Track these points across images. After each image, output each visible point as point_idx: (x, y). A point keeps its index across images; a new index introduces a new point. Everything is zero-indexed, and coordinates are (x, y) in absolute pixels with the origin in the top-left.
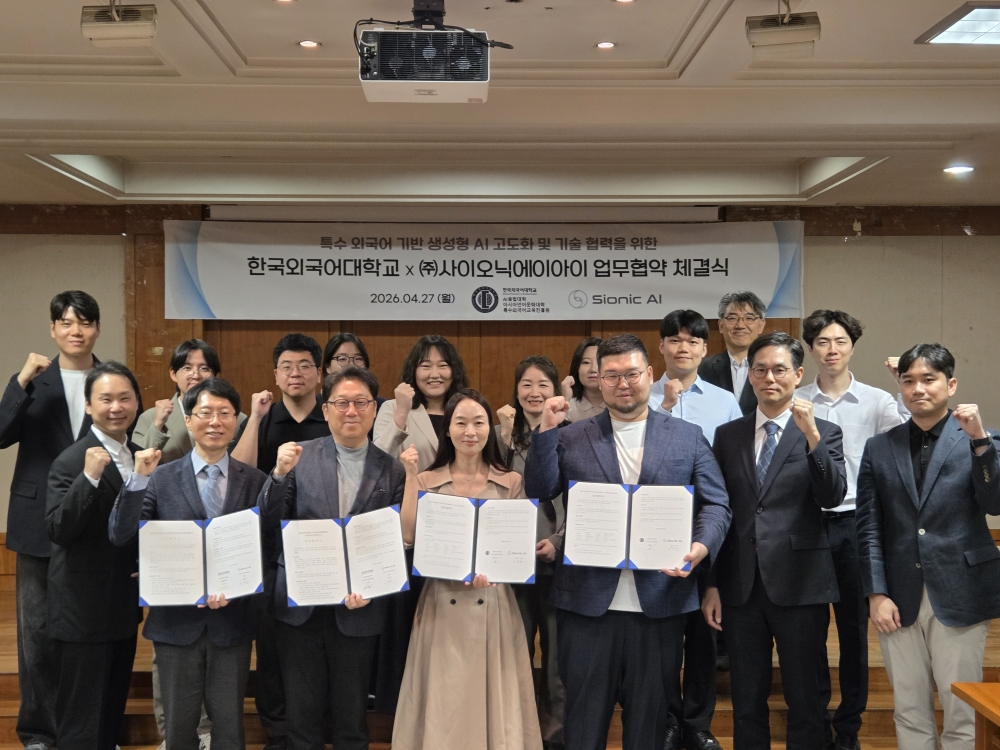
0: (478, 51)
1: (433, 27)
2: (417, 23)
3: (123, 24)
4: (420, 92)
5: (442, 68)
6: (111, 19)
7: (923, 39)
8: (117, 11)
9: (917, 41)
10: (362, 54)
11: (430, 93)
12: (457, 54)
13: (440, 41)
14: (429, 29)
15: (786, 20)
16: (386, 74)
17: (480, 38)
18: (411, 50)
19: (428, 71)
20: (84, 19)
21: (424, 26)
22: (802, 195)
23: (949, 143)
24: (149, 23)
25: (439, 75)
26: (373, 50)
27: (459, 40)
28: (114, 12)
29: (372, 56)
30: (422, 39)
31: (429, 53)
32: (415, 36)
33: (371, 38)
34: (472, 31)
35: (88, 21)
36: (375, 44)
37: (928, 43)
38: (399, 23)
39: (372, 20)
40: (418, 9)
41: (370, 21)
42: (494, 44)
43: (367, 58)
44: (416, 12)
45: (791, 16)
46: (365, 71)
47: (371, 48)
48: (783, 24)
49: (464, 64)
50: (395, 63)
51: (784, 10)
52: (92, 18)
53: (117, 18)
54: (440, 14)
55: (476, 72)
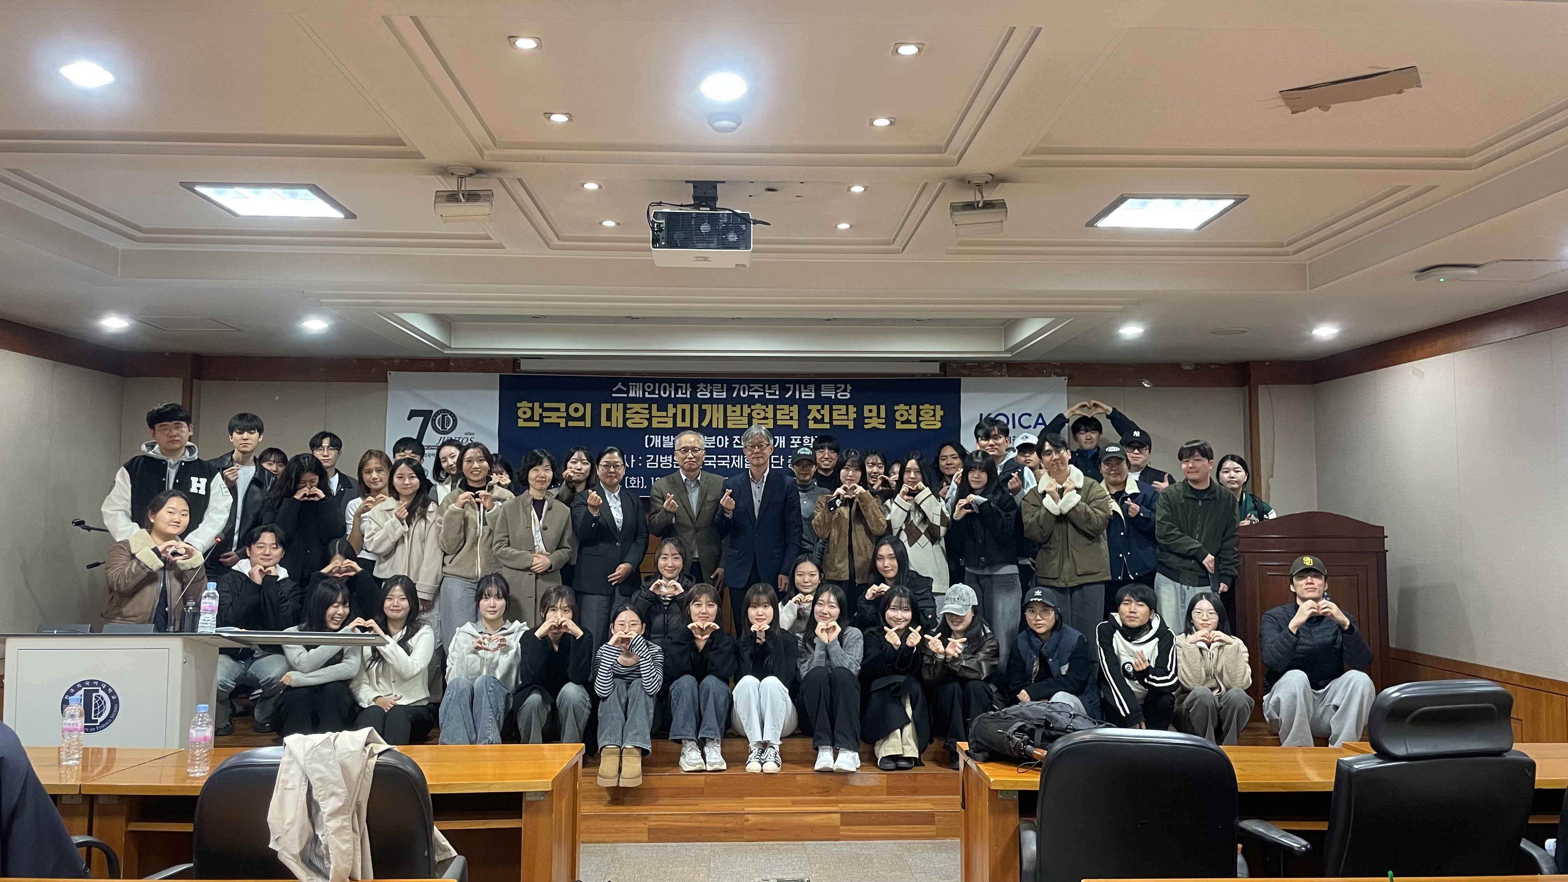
0: (744, 227)
1: (709, 209)
2: (696, 206)
3: (467, 204)
4: (698, 258)
5: (715, 240)
6: (459, 201)
7: (1091, 223)
8: (463, 195)
9: (1087, 225)
10: (653, 228)
11: (706, 259)
12: (727, 230)
13: (713, 219)
14: (705, 210)
15: (980, 205)
16: (672, 244)
17: (745, 216)
18: (691, 225)
19: (704, 241)
20: (437, 201)
21: (701, 208)
22: (1006, 351)
23: (1121, 307)
24: (486, 204)
25: (712, 245)
26: (661, 226)
27: (729, 219)
28: (461, 195)
29: (660, 230)
30: (700, 218)
31: (705, 228)
32: (694, 215)
33: (660, 216)
34: (739, 211)
35: (440, 202)
36: (663, 221)
37: (1096, 226)
38: (682, 206)
39: (661, 202)
40: (696, 195)
41: (660, 204)
42: (755, 222)
43: (657, 231)
44: (695, 198)
45: (984, 202)
46: (655, 241)
47: (660, 224)
48: (978, 208)
49: (732, 237)
50: (678, 236)
51: (979, 198)
52: (443, 200)
53: (463, 200)
54: (715, 199)
55: (743, 242)
